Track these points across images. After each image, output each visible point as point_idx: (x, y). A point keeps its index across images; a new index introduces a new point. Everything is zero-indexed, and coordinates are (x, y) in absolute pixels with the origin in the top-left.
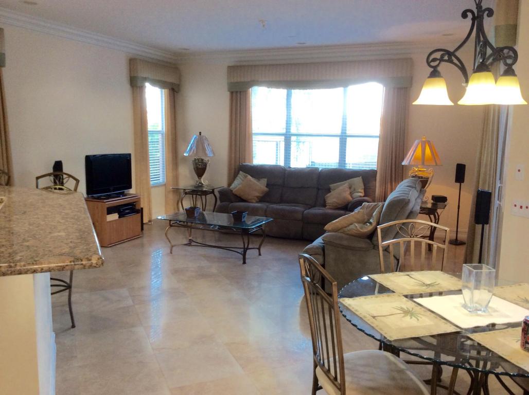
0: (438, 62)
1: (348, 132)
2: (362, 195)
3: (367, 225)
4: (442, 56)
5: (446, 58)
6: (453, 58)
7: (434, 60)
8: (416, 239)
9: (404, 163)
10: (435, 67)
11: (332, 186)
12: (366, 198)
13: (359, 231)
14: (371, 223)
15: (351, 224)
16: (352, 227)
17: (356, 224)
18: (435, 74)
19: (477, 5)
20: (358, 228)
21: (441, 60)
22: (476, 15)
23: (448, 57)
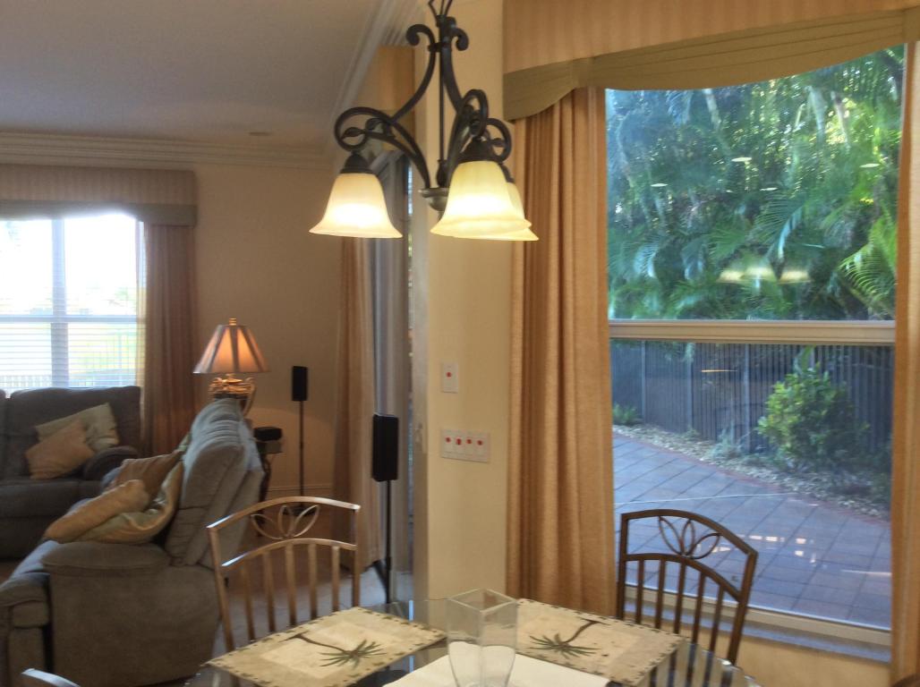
0: (360, 138)
1: (70, 311)
2: (113, 441)
3: (151, 513)
4: (370, 124)
5: (378, 129)
6: (395, 131)
7: (352, 132)
8: (297, 541)
9: (200, 369)
10: (355, 150)
11: (40, 428)
12: (126, 448)
13: (137, 530)
14: (159, 508)
15: (114, 516)
16: (116, 522)
17: (125, 515)
18: (356, 165)
19: (437, 18)
20: (134, 523)
21: (368, 133)
22: (437, 40)
23: (383, 127)
